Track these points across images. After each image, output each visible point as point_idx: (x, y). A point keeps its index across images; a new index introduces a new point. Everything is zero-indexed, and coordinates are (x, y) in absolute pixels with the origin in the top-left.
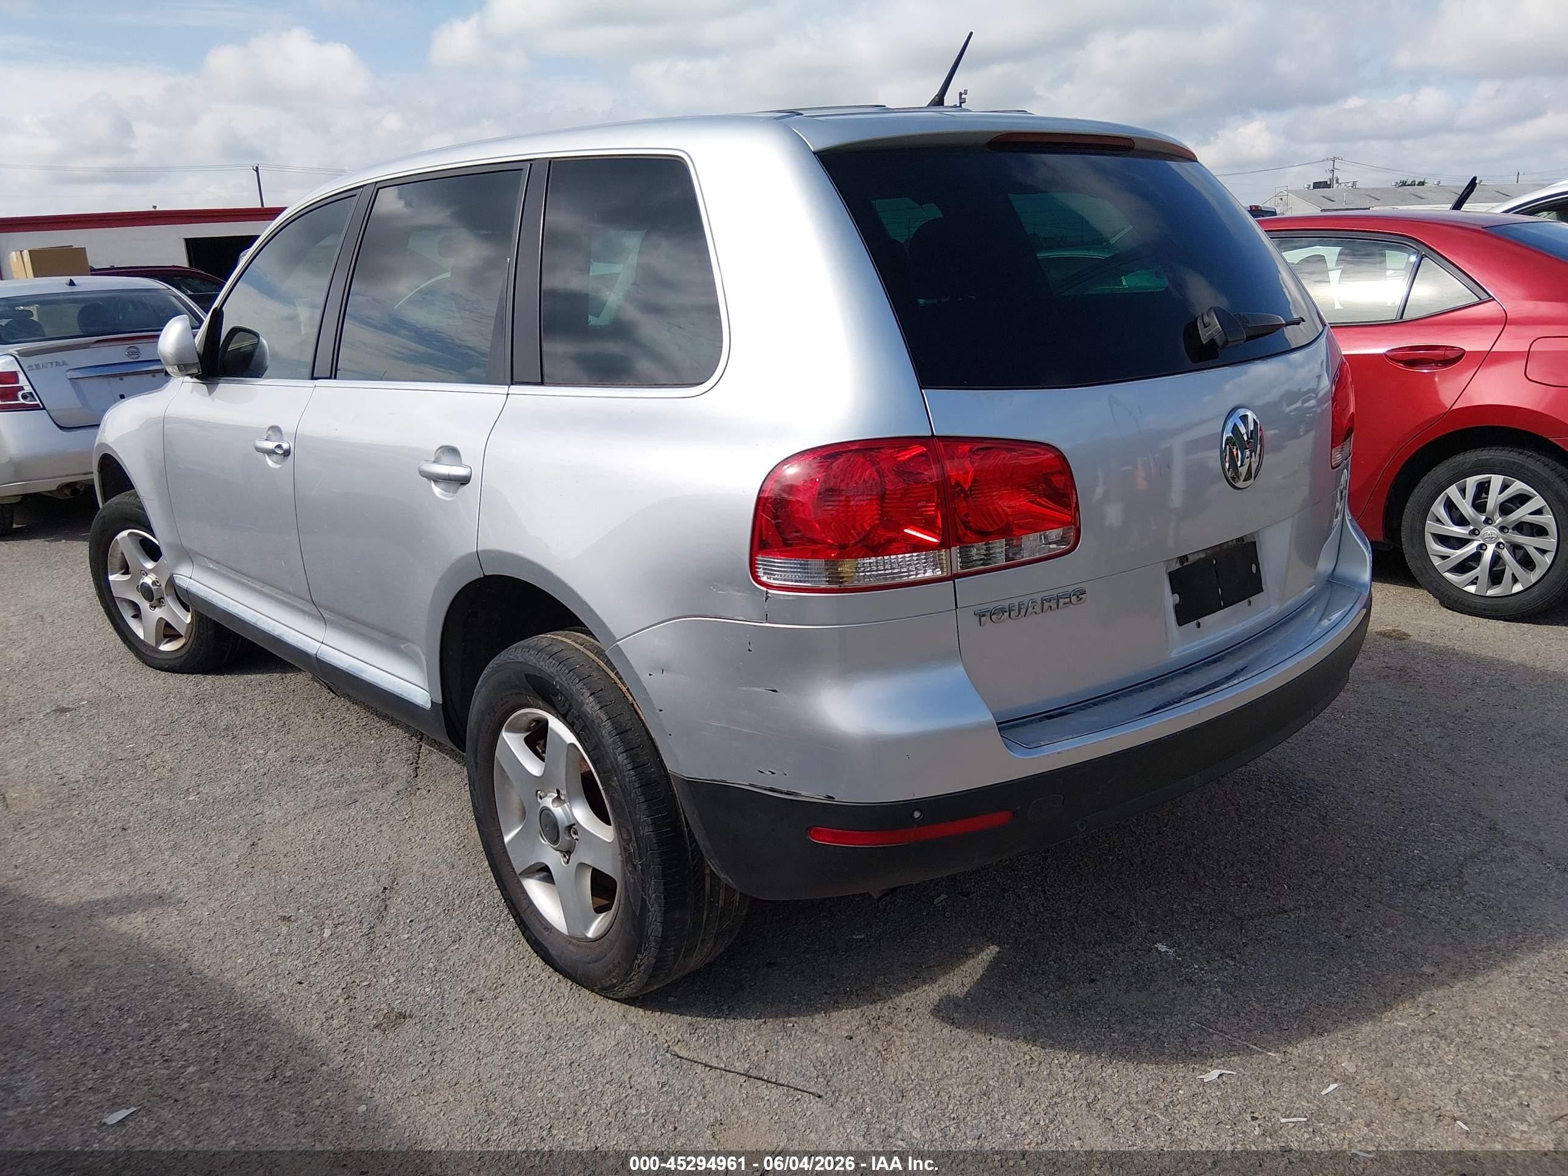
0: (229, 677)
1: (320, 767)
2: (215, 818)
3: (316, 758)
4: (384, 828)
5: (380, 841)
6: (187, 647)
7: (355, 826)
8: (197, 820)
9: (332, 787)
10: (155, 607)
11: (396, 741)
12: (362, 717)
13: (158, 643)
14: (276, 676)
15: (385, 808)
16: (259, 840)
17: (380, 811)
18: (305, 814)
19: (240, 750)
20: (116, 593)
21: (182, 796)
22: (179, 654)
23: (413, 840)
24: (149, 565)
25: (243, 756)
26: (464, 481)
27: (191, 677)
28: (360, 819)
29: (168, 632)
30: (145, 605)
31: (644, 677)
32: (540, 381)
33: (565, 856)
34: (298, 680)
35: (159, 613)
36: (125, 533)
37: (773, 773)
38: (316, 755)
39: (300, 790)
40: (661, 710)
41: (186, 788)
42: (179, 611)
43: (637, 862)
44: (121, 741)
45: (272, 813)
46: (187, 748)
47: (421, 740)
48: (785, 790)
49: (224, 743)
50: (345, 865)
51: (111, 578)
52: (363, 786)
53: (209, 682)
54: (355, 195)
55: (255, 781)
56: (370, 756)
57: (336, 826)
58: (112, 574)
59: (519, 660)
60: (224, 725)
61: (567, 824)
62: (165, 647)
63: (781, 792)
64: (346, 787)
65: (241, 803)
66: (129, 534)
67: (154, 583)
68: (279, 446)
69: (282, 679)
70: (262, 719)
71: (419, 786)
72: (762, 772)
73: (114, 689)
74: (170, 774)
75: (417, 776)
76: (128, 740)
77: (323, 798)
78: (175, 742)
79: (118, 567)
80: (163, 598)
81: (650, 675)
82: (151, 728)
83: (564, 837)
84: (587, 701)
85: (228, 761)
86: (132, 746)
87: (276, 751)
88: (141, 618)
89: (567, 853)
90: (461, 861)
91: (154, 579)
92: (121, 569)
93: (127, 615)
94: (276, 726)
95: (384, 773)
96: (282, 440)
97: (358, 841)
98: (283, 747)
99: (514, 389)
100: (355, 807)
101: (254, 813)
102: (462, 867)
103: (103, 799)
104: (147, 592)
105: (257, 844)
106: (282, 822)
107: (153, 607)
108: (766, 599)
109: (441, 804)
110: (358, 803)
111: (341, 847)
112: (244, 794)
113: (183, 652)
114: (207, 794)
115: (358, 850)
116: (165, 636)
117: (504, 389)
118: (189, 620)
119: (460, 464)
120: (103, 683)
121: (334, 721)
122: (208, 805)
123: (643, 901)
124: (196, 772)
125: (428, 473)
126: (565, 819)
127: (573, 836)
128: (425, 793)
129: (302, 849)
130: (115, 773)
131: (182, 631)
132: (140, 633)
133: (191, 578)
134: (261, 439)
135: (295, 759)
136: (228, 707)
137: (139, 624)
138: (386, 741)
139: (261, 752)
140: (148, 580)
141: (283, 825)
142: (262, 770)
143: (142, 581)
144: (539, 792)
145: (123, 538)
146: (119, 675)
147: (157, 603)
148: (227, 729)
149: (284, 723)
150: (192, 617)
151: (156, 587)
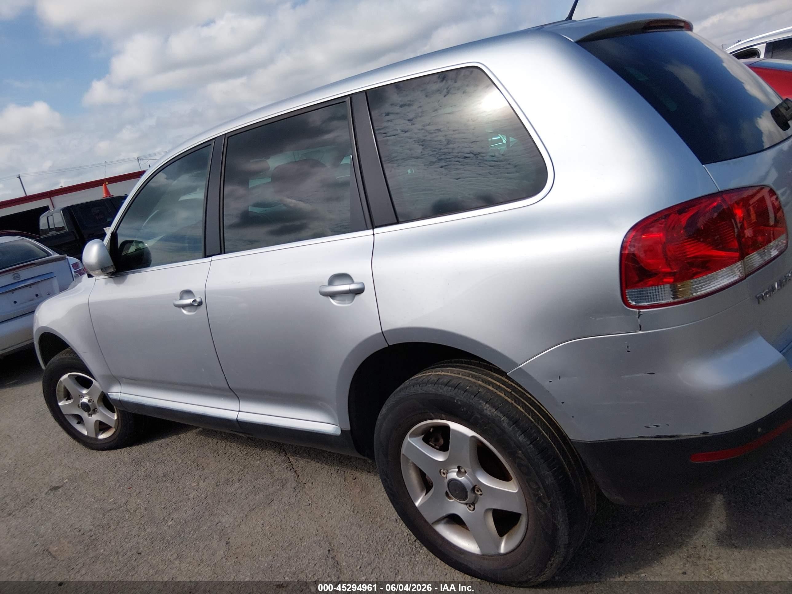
0: (146, 445)
1: (237, 485)
2: (192, 532)
3: (231, 480)
4: (300, 512)
5: (304, 521)
6: (117, 433)
7: (282, 515)
8: (182, 536)
9: (252, 495)
10: (91, 415)
11: (272, 458)
12: (242, 449)
13: (97, 435)
14: (174, 437)
15: (293, 500)
16: (229, 539)
17: (292, 503)
18: (246, 516)
19: (181, 487)
20: (64, 412)
21: (163, 523)
22: (112, 439)
23: (324, 516)
24: (85, 392)
25: (185, 490)
26: (359, 291)
27: (123, 450)
28: (282, 511)
29: (102, 427)
30: (85, 415)
31: (546, 384)
32: (396, 221)
33: (470, 506)
34: (188, 437)
35: (95, 418)
36: (66, 376)
37: (657, 426)
38: (230, 478)
39: (234, 502)
40: (563, 403)
41: (162, 518)
42: (108, 414)
43: (547, 501)
44: (104, 499)
45: (226, 520)
46: (148, 493)
47: (286, 454)
48: (669, 435)
49: (169, 485)
50: (294, 542)
51: (60, 404)
52: (271, 490)
53: (136, 451)
54: (210, 145)
55: (203, 503)
56: (263, 471)
57: (271, 518)
58: (60, 401)
59: (419, 393)
60: (162, 474)
61: (472, 487)
62: (102, 437)
63: (665, 437)
64: (261, 493)
65: (203, 519)
66: (69, 376)
67: (89, 401)
68: (194, 301)
69: (179, 438)
70: (182, 464)
71: (304, 481)
72: (648, 427)
73: (79, 468)
74: (147, 512)
75: (298, 476)
76: (108, 497)
77: (252, 503)
78: (138, 491)
79: (63, 396)
80: (96, 408)
81: (550, 382)
82: (117, 486)
83: (471, 496)
84: (485, 408)
85: (178, 495)
86: (112, 500)
87: (204, 482)
88: (84, 425)
89: (472, 504)
90: (362, 522)
91: (89, 398)
92: (65, 398)
93: (74, 423)
94: (193, 467)
95: (278, 479)
96: (194, 296)
97: (291, 525)
98: (206, 478)
99: (376, 231)
100: (274, 504)
101: (215, 523)
102: (365, 525)
103: (114, 538)
104: (86, 407)
105: (229, 542)
106: (236, 524)
107: (90, 415)
108: (639, 316)
109: (325, 490)
110: (274, 501)
111: (283, 531)
112: (201, 513)
113: (115, 436)
114: (178, 518)
115: (294, 530)
116: (100, 430)
117: (370, 232)
118: (116, 418)
119: (353, 282)
120: (71, 466)
121: (227, 456)
122: (183, 525)
123: (554, 525)
124: (163, 507)
125: (327, 292)
126: (470, 483)
127: (477, 493)
128: (310, 485)
129: (259, 538)
130: (112, 519)
131: (112, 424)
132: (86, 433)
133: (121, 393)
134: (176, 299)
135: (218, 484)
136: (157, 462)
137: (82, 427)
138: (266, 459)
139: (195, 484)
140: (85, 400)
141: (237, 526)
142: (203, 495)
143: (81, 402)
144: (442, 470)
145: (64, 380)
146: (78, 459)
147: (93, 412)
148: (164, 476)
149: (197, 463)
150: (118, 416)
151: (91, 403)
